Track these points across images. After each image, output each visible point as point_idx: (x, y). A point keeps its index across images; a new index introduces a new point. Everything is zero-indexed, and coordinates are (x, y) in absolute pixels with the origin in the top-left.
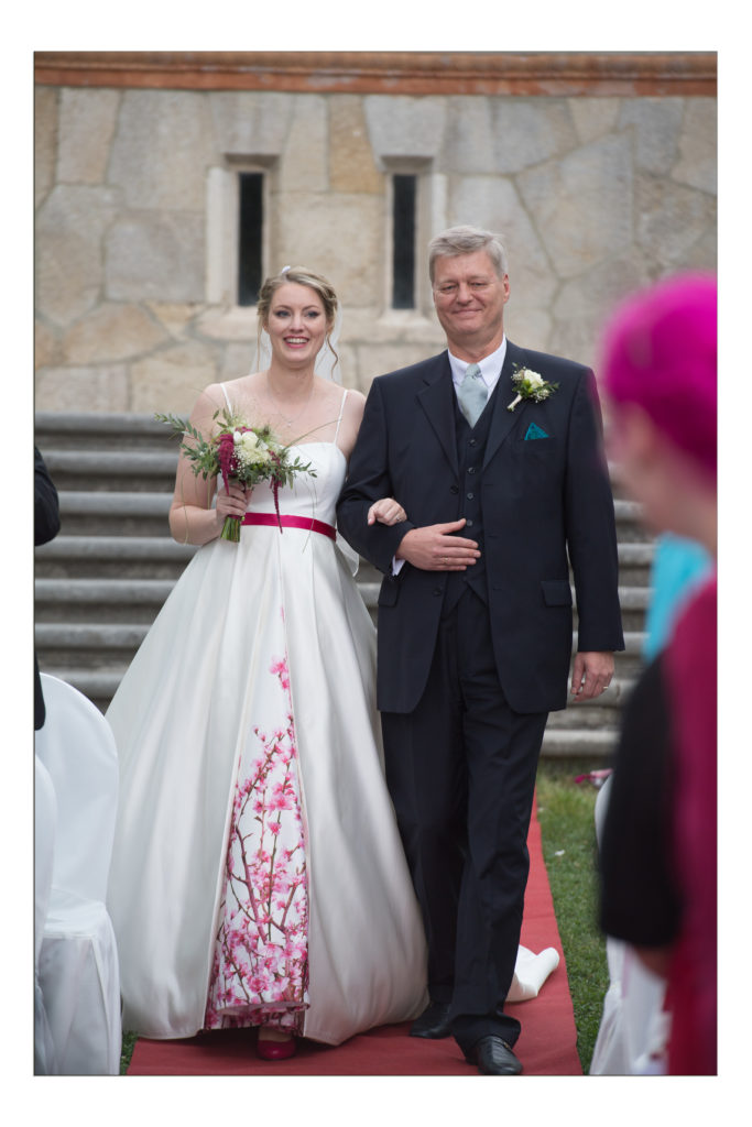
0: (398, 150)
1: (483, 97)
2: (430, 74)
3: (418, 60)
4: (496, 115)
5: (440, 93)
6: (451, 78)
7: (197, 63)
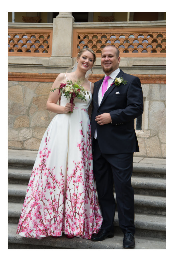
1: (158, 84)
2: (146, 79)
3: (143, 76)
4: (160, 88)
5: (148, 83)
6: (151, 80)
7: (95, 77)
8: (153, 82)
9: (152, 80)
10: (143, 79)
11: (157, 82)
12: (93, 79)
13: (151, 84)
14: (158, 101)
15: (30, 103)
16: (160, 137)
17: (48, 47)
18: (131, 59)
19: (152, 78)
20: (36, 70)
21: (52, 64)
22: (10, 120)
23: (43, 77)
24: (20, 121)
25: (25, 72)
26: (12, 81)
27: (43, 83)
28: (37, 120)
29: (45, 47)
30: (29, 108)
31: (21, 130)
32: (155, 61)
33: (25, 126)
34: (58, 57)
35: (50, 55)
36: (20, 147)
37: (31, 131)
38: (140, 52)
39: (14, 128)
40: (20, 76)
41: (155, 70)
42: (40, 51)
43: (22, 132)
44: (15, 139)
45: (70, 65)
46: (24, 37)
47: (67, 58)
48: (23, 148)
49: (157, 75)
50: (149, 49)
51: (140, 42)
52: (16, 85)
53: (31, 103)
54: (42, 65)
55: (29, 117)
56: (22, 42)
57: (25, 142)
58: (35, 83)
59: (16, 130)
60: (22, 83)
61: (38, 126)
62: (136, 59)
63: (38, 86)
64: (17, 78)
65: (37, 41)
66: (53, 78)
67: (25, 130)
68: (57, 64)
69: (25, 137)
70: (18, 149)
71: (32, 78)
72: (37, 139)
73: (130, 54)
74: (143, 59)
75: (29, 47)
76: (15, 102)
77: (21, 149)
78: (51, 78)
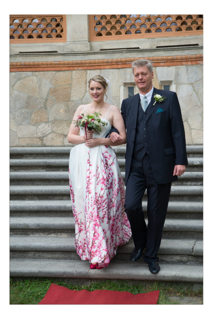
0: (165, 80)
1: (184, 66)
2: (171, 61)
3: (168, 58)
4: (187, 70)
5: (174, 66)
6: (176, 62)
7: (117, 62)
8: (179, 63)
9: (178, 62)
10: (169, 61)
11: (184, 63)
12: (114, 65)
13: (177, 66)
14: (185, 84)
15: (46, 96)
16: (189, 123)
17: (62, 31)
18: (154, 39)
19: (178, 60)
20: (51, 58)
21: (68, 51)
22: (26, 115)
23: (59, 66)
24: (38, 116)
25: (39, 61)
26: (25, 71)
27: (59, 72)
28: (56, 113)
29: (59, 32)
30: (46, 100)
31: (39, 125)
32: (181, 40)
33: (43, 121)
34: (74, 42)
35: (65, 40)
36: (40, 143)
37: (50, 126)
38: (163, 31)
39: (30, 124)
40: (33, 65)
41: (180, 51)
42: (53, 35)
43: (40, 127)
44: (33, 135)
45: (88, 50)
46: (34, 21)
47: (84, 42)
48: (43, 144)
49: (183, 56)
50: (173, 27)
51: (163, 20)
52: (29, 76)
53: (48, 95)
54: (56, 52)
55: (47, 110)
56: (32, 27)
57: (45, 138)
58: (51, 72)
59: (34, 126)
60: (37, 73)
61: (58, 120)
62: (160, 39)
63: (54, 75)
64: (31, 69)
65: (48, 25)
66: (70, 66)
67: (43, 125)
68: (73, 50)
69: (44, 132)
70: (37, 146)
71: (47, 67)
72: (58, 133)
73: (153, 34)
74: (167, 38)
75: (40, 32)
76: (31, 95)
77: (41, 145)
78: (68, 66)
